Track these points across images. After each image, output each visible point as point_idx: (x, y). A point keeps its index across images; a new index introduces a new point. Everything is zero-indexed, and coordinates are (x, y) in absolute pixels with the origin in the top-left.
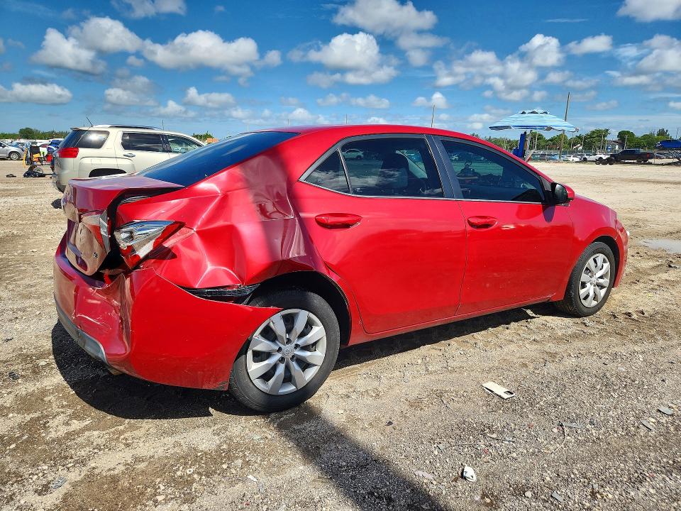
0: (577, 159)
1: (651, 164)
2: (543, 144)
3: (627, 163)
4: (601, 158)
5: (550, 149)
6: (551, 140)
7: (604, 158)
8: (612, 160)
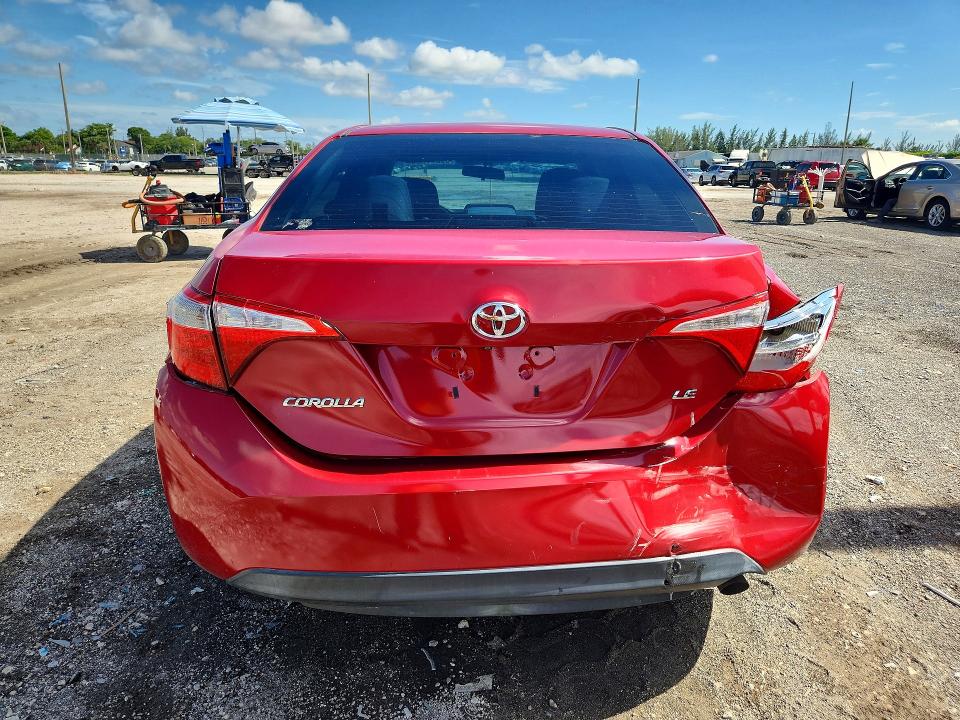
0: (96, 168)
1: (203, 174)
2: (14, 143)
3: (175, 173)
4: (137, 167)
5: (29, 151)
6: (28, 137)
7: (143, 167)
8: (154, 170)
